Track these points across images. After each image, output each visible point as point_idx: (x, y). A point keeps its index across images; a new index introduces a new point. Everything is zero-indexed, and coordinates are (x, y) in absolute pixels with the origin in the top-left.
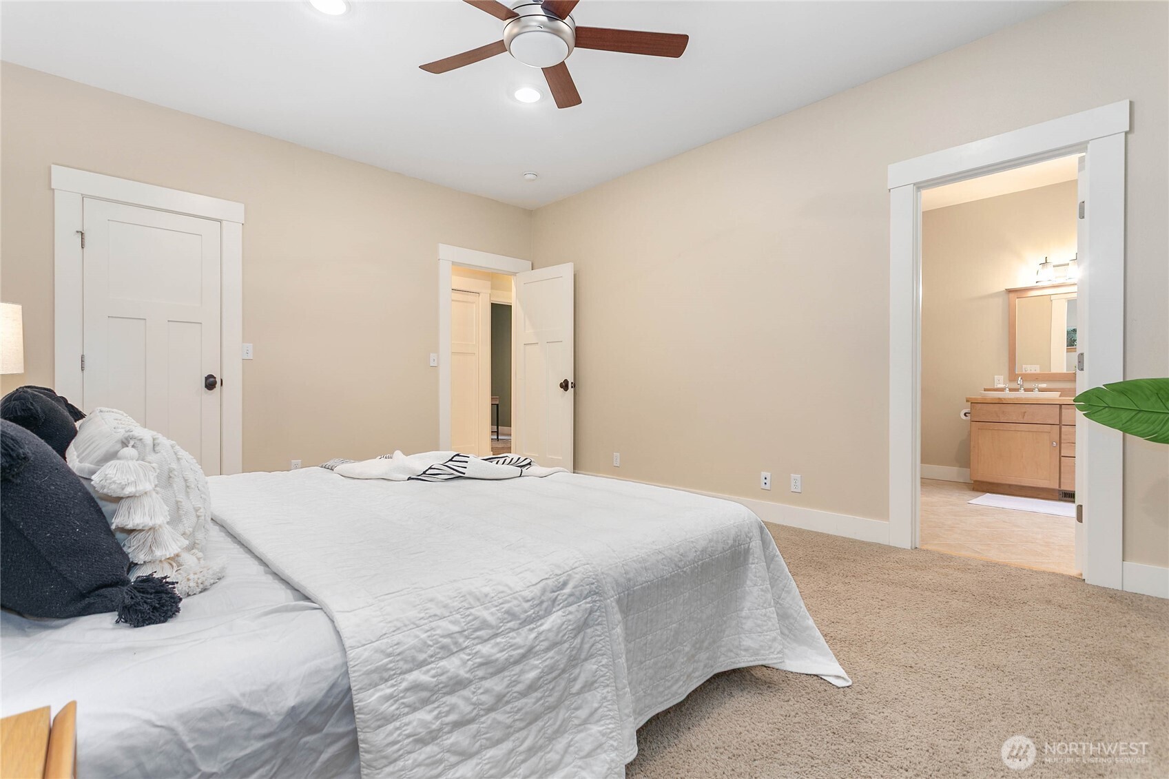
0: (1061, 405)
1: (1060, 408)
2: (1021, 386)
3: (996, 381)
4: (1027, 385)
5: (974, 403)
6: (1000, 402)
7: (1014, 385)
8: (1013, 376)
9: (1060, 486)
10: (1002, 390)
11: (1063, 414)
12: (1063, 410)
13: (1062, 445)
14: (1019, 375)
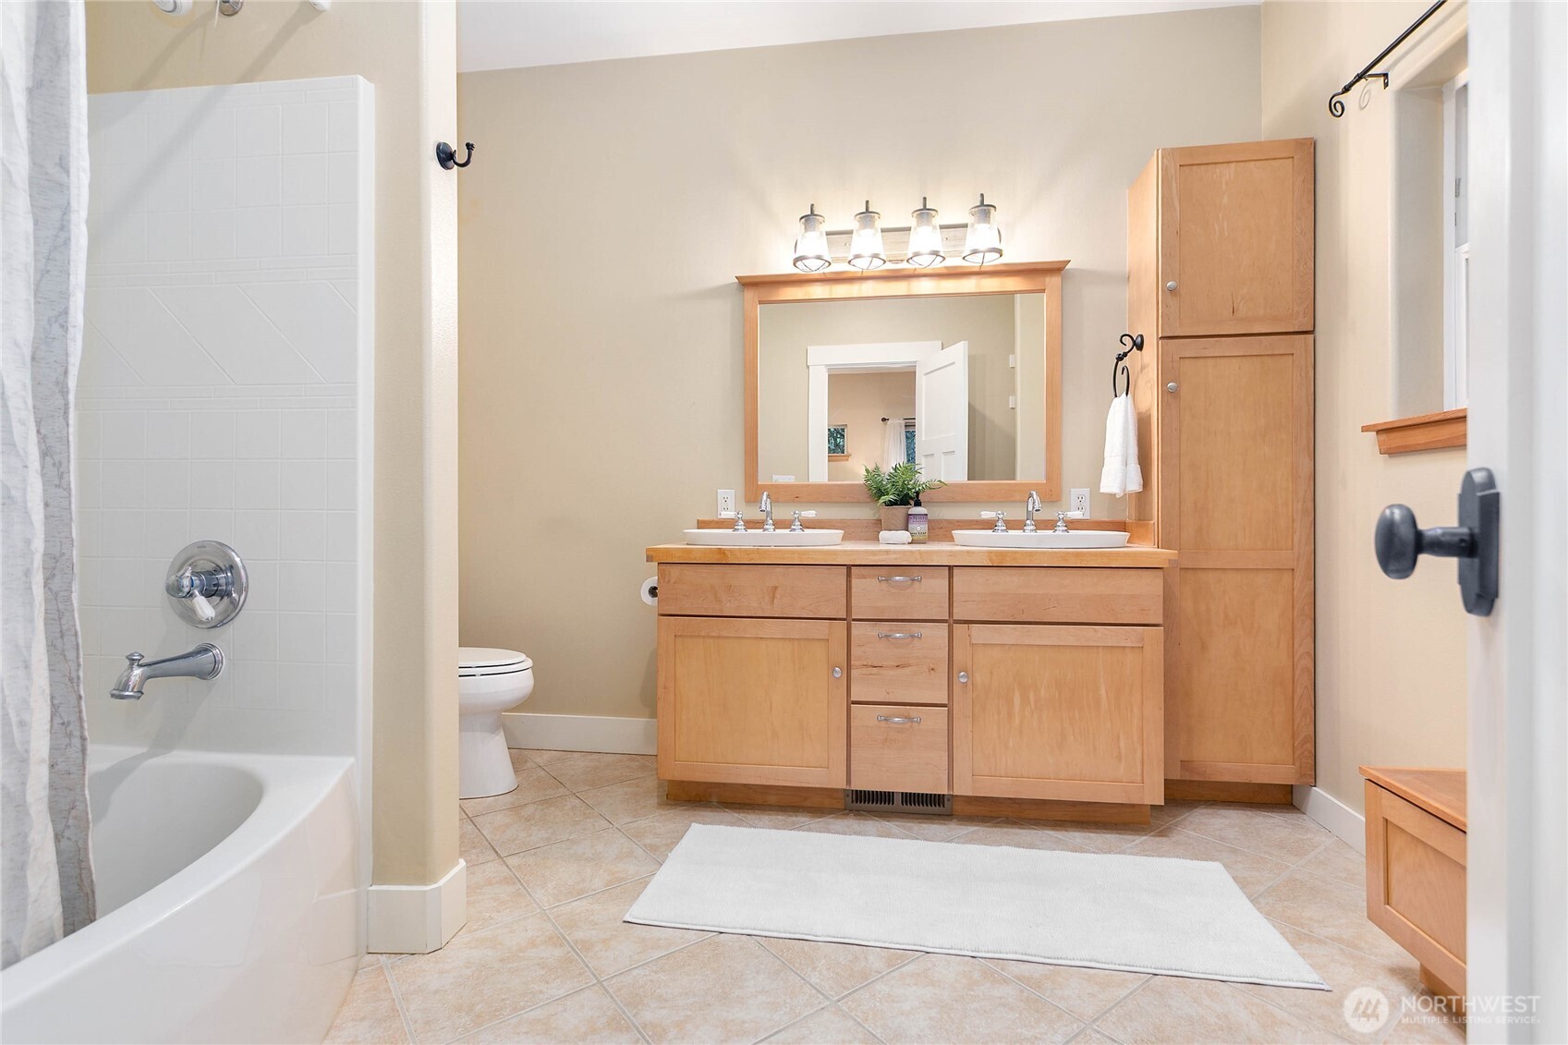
0: (849, 567)
1: (849, 575)
2: (769, 514)
3: (721, 504)
4: (782, 512)
5: (665, 562)
6: (721, 561)
7: (754, 514)
8: (752, 491)
9: (849, 781)
10: (730, 524)
11: (853, 590)
12: (853, 580)
13: (854, 672)
14: (765, 488)
